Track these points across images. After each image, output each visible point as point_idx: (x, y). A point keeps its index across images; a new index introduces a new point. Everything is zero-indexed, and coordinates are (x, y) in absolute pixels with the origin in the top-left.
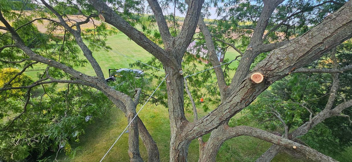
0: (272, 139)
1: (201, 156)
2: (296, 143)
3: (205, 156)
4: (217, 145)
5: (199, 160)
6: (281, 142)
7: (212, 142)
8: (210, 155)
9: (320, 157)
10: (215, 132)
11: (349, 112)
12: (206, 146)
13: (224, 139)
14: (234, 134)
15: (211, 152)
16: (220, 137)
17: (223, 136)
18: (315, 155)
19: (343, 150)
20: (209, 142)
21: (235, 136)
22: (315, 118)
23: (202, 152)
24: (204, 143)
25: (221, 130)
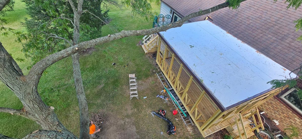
0: (62, 55)
1: (34, 119)
2: (75, 46)
3: (36, 115)
4: (35, 97)
5: (37, 122)
6: (69, 52)
7: (27, 101)
8: (39, 109)
9: (90, 43)
10: (18, 92)
11: (86, 7)
12: (27, 109)
13: (34, 88)
14: (36, 76)
15: (37, 107)
16: (29, 91)
17: (30, 87)
18: (88, 44)
19: (101, 32)
20: (25, 104)
21: (39, 78)
22: (75, 22)
23: (30, 116)
24: (23, 110)
25: (22, 85)
